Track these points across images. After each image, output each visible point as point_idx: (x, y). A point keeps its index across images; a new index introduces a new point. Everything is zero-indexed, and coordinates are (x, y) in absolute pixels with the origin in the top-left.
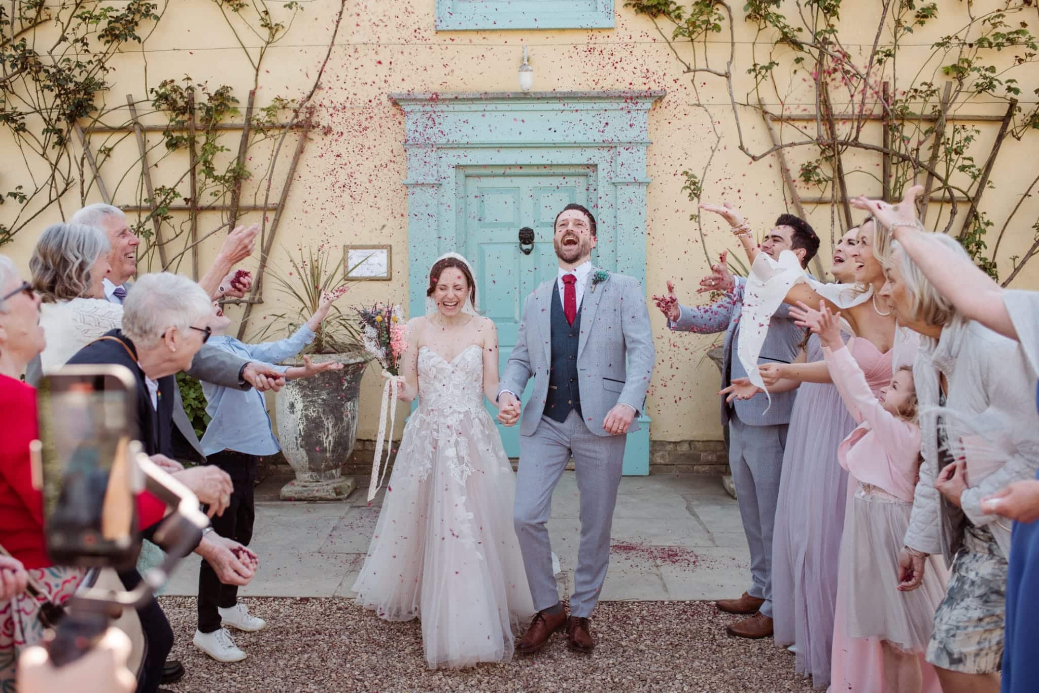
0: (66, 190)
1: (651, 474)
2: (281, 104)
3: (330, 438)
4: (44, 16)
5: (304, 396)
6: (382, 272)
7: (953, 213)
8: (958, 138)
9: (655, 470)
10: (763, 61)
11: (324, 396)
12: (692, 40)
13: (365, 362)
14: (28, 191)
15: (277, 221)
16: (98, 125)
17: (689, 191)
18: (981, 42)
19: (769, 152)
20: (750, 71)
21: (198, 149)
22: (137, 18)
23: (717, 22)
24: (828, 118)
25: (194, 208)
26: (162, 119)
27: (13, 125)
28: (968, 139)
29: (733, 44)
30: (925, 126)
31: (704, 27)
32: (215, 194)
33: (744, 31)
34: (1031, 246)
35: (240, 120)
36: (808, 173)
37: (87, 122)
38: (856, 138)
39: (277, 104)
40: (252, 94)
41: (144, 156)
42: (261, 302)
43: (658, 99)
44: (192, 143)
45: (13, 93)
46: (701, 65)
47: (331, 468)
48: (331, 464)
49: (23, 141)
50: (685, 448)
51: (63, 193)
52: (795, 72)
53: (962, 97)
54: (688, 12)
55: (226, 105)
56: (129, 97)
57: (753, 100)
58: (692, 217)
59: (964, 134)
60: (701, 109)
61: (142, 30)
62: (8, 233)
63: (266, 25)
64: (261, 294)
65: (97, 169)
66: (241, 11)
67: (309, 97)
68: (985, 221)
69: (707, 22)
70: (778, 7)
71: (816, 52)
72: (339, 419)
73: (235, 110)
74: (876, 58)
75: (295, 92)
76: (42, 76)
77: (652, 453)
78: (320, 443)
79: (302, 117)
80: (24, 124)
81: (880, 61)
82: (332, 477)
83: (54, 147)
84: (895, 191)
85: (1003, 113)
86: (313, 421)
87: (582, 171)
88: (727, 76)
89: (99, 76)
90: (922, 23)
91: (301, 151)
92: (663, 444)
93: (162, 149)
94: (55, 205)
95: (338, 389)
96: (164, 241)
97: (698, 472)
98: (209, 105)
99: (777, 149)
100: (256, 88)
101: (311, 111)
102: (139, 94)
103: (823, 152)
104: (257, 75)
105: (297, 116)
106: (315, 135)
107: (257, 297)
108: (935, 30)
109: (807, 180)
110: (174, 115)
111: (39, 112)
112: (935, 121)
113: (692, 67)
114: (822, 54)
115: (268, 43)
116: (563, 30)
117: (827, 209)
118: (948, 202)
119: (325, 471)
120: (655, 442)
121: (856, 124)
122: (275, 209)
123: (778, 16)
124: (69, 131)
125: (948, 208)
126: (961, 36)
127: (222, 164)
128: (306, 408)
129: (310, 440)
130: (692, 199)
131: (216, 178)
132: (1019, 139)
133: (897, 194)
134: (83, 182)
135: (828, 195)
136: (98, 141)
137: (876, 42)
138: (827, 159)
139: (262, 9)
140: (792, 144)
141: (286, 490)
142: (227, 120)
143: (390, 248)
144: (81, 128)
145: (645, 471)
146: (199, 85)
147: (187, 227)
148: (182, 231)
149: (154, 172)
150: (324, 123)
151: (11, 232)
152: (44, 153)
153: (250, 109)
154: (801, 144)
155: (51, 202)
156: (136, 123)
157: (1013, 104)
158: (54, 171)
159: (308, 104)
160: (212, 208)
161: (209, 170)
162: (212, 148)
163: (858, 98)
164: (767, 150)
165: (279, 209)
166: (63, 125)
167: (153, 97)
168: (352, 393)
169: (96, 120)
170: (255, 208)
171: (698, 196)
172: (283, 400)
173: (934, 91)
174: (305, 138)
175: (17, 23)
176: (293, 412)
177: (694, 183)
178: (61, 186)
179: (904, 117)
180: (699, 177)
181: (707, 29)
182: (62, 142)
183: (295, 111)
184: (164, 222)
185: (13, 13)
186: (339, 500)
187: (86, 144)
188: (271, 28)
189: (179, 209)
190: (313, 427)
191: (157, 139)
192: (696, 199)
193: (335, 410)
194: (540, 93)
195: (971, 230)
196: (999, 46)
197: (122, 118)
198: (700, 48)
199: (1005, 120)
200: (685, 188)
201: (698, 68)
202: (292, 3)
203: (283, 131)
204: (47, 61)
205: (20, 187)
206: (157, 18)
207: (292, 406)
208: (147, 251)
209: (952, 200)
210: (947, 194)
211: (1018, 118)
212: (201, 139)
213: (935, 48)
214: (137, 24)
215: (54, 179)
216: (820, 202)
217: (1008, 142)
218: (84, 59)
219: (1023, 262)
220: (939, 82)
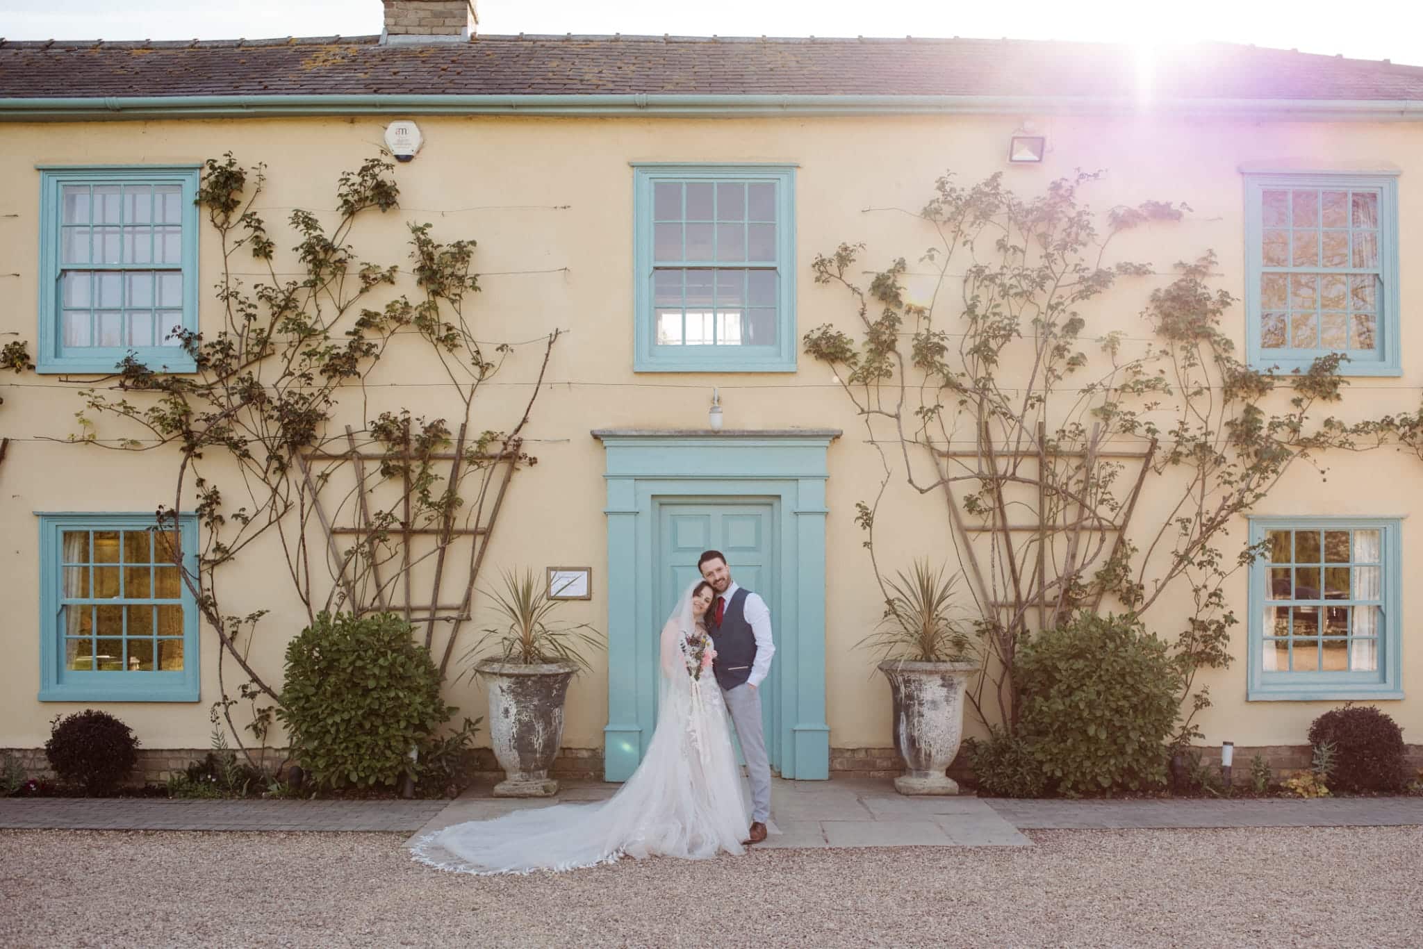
0: (285, 512)
1: (830, 779)
2: (491, 437)
3: (540, 741)
4: (268, 351)
5: (518, 702)
6: (583, 592)
7: (1102, 540)
8: (1103, 473)
9: (835, 775)
10: (929, 404)
11: (536, 703)
12: (866, 385)
13: (572, 672)
14: (249, 513)
15: (485, 544)
16: (319, 452)
17: (862, 521)
18: (1123, 388)
19: (935, 486)
20: (917, 413)
21: (414, 477)
22: (357, 355)
23: (889, 368)
24: (989, 455)
25: (407, 532)
26: (379, 448)
27: (238, 452)
28: (1112, 475)
29: (903, 388)
30: (1075, 462)
31: (876, 373)
32: (428, 519)
33: (914, 376)
34: (1170, 569)
35: (452, 451)
36: (971, 504)
37: (308, 451)
38: (1014, 473)
39: (488, 437)
40: (464, 426)
41: (361, 482)
42: (469, 619)
43: (836, 437)
44: (406, 472)
45: (238, 421)
46: (875, 407)
47: (540, 769)
48: (540, 764)
49: (245, 466)
50: (862, 755)
51: (282, 515)
52: (960, 412)
53: (1108, 436)
54: (862, 359)
55: (439, 437)
56: (348, 427)
57: (921, 438)
58: (866, 544)
59: (1109, 470)
60: (874, 446)
61: (362, 367)
62: (227, 552)
63: (477, 364)
64: (469, 611)
65: (316, 494)
66: (455, 350)
67: (517, 431)
68: (1132, 546)
69: (880, 369)
70: (942, 357)
71: (977, 398)
72: (548, 723)
73: (447, 442)
74: (1029, 402)
75: (504, 425)
76: (266, 407)
77: (831, 759)
78: (532, 744)
79: (510, 449)
80: (247, 450)
81: (1032, 406)
82: (539, 777)
83: (274, 472)
84: (1048, 519)
85: (1146, 450)
86: (526, 724)
87: (768, 501)
88: (897, 417)
89: (322, 407)
90: (1072, 370)
91: (507, 480)
92: (841, 751)
93: (378, 476)
94: (275, 526)
95: (549, 696)
96: (379, 561)
97: (874, 777)
98: (424, 436)
99: (944, 482)
100: (467, 421)
101: (518, 444)
102: (357, 425)
103: (985, 485)
104: (468, 409)
105: (505, 449)
106: (523, 466)
107: (465, 615)
108: (1083, 377)
109: (971, 511)
110: (390, 445)
111: (263, 440)
112: (1084, 456)
113: (866, 409)
114: (982, 400)
115: (479, 380)
116: (750, 373)
117: (988, 536)
118: (1095, 529)
119: (534, 770)
120: (834, 749)
121: (1012, 461)
122: (483, 533)
123: (942, 365)
124: (290, 458)
125: (1097, 536)
126: (1106, 383)
127: (437, 492)
128: (519, 713)
129: (522, 742)
130: (865, 528)
131: (431, 505)
132: (1160, 474)
133: (1051, 523)
134: (303, 505)
135: (989, 523)
136: (318, 467)
137: (1030, 388)
138: (990, 491)
139: (474, 349)
140: (955, 479)
141: (499, 789)
142: (440, 450)
143: (589, 570)
144: (302, 455)
145: (824, 775)
146: (418, 419)
147: (401, 549)
148: (396, 553)
149: (369, 497)
150: (530, 455)
151: (231, 552)
152: (266, 477)
153: (461, 440)
154: (963, 478)
155: (270, 523)
156: (355, 452)
157: (1154, 443)
158: (274, 496)
159: (516, 437)
160: (424, 532)
161: (425, 497)
162: (426, 477)
163: (1014, 437)
164: (935, 482)
165: (487, 533)
166: (284, 452)
167: (370, 428)
168: (559, 701)
169: (317, 449)
170: (465, 532)
171: (870, 526)
172: (498, 706)
173: (1083, 431)
174: (512, 469)
175: (244, 358)
176: (507, 717)
177: (867, 514)
178: (281, 509)
179: (1057, 453)
180: (871, 508)
181: (879, 375)
182: (283, 469)
183: (505, 444)
184: (381, 544)
185: (241, 348)
186: (547, 797)
187: (307, 471)
188: (481, 367)
189: (394, 532)
190: (525, 730)
191: (373, 467)
192: (868, 528)
193: (545, 715)
194: (729, 431)
195: (1119, 555)
196: (1140, 392)
197: (341, 447)
198: (873, 390)
199: (1148, 456)
200: (858, 518)
201: (871, 409)
202: (503, 345)
203: (493, 461)
204: (271, 393)
205: (243, 509)
206: (377, 357)
207: (507, 711)
208: (363, 574)
209: (1100, 528)
210: (1096, 523)
211: (1158, 456)
212: (416, 467)
213: (1082, 394)
214: (357, 360)
215: (274, 502)
216: (983, 529)
217: (1150, 476)
218: (306, 392)
219: (1164, 585)
220: (1088, 423)
